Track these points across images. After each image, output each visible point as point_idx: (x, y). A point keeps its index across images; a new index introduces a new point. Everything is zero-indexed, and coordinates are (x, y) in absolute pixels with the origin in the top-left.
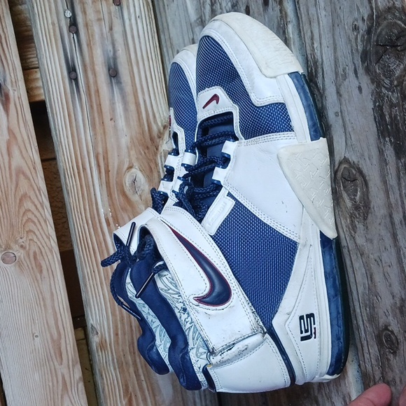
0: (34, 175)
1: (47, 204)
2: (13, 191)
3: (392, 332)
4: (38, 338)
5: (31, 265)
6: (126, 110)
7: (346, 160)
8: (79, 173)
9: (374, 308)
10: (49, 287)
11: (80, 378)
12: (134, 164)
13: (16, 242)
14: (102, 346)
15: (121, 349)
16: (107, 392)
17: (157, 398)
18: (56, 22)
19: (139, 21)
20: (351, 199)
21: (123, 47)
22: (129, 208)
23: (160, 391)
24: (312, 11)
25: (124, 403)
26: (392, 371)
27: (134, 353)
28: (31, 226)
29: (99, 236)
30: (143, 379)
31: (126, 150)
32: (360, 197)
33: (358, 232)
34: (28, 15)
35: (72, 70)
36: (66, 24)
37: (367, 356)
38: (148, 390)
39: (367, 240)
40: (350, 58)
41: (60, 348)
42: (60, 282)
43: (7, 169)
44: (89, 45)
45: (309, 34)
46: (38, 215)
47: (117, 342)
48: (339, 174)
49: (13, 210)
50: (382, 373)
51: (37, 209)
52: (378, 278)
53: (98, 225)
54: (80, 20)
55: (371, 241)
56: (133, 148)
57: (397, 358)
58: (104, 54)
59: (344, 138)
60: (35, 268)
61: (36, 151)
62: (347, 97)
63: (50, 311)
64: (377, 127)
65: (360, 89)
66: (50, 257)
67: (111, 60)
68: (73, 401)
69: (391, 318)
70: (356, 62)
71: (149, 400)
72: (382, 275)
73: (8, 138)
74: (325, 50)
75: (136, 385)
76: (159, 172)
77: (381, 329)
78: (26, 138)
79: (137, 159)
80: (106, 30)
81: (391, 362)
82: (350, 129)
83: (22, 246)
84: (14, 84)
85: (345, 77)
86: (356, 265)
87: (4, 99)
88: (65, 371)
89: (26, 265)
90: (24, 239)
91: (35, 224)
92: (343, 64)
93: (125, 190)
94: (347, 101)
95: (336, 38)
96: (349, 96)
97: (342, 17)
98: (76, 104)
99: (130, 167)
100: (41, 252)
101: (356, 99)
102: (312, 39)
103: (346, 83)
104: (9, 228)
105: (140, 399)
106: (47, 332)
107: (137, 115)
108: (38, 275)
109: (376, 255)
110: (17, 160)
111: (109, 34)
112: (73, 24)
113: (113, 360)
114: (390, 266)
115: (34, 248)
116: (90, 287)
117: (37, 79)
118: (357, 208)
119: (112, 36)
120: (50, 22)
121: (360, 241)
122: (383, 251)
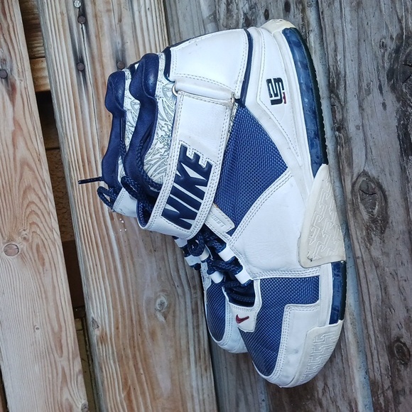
0: (39, 167)
1: (51, 196)
2: (18, 182)
3: (404, 344)
4: (39, 331)
5: (34, 257)
7: (365, 173)
8: (84, 166)
9: (386, 319)
10: (51, 280)
11: (80, 371)
13: (19, 234)
14: (103, 339)
15: (121, 343)
16: (106, 385)
17: (156, 391)
18: (65, 12)
19: (148, 13)
20: (369, 212)
21: (132, 40)
23: (159, 384)
24: (337, 23)
25: (123, 396)
26: (402, 381)
27: (134, 347)
28: (34, 218)
29: (102, 230)
30: (142, 372)
32: (378, 211)
33: (374, 244)
34: (35, 3)
35: (79, 61)
36: (75, 14)
37: (376, 365)
38: (147, 384)
39: (383, 253)
40: (375, 74)
41: (61, 341)
42: (62, 274)
43: (12, 160)
44: (97, 36)
45: (333, 45)
46: (42, 207)
47: (117, 335)
48: (357, 187)
49: (17, 202)
50: (391, 383)
51: (41, 201)
52: (393, 290)
53: (102, 219)
54: (89, 10)
55: (387, 255)
57: (408, 369)
58: (112, 46)
59: (364, 151)
60: (37, 261)
61: (41, 143)
62: (370, 112)
63: (52, 304)
64: (400, 144)
65: (384, 105)
66: (53, 250)
67: (120, 53)
68: (72, 394)
69: (404, 331)
70: (381, 79)
71: (147, 394)
72: (397, 289)
73: (13, 128)
74: (348, 63)
75: (136, 379)
77: (392, 341)
78: (31, 129)
80: (115, 21)
81: (402, 372)
82: (372, 144)
83: (25, 238)
84: (21, 74)
85: (369, 92)
86: (370, 277)
87: (10, 89)
88: (65, 363)
89: (28, 257)
90: (28, 231)
91: (38, 216)
92: (367, 80)
94: (370, 116)
95: (361, 52)
96: (372, 110)
97: (369, 33)
98: (82, 96)
100: (44, 244)
101: (379, 115)
102: (335, 51)
103: (370, 98)
104: (12, 220)
105: (139, 393)
106: (48, 324)
108: (41, 268)
109: (391, 269)
110: (22, 151)
111: (118, 26)
112: (82, 14)
113: (113, 353)
114: (405, 281)
115: (37, 240)
116: (92, 280)
117: (43, 69)
118: (374, 221)
119: (121, 27)
120: (59, 11)
121: (376, 253)
122: (400, 266)
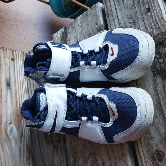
6: (12, 99)
9: (150, 145)
12: (12, 122)
21: (13, 76)
22: (8, 141)
31: (10, 116)
44: (0, 72)
52: (153, 131)
56: (13, 115)
57: (163, 162)
58: (6, 76)
64: (153, 73)
67: (8, 80)
69: (159, 146)
76: (22, 127)
77: (154, 153)
79: (14, 120)
80: (7, 68)
81: (159, 165)
93: (7, 132)
99: (11, 123)
107: (16, 102)
111: (8, 70)
122: (155, 119)
